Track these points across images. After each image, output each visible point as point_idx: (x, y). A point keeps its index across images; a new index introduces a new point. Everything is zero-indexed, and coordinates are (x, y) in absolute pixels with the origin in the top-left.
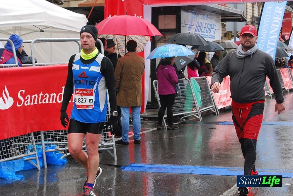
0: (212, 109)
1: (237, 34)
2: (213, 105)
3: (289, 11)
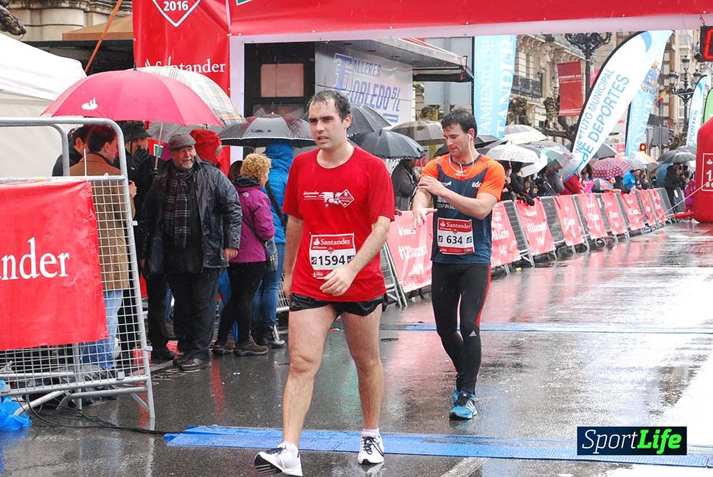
0: (390, 293)
2: (392, 283)
3: (577, 58)
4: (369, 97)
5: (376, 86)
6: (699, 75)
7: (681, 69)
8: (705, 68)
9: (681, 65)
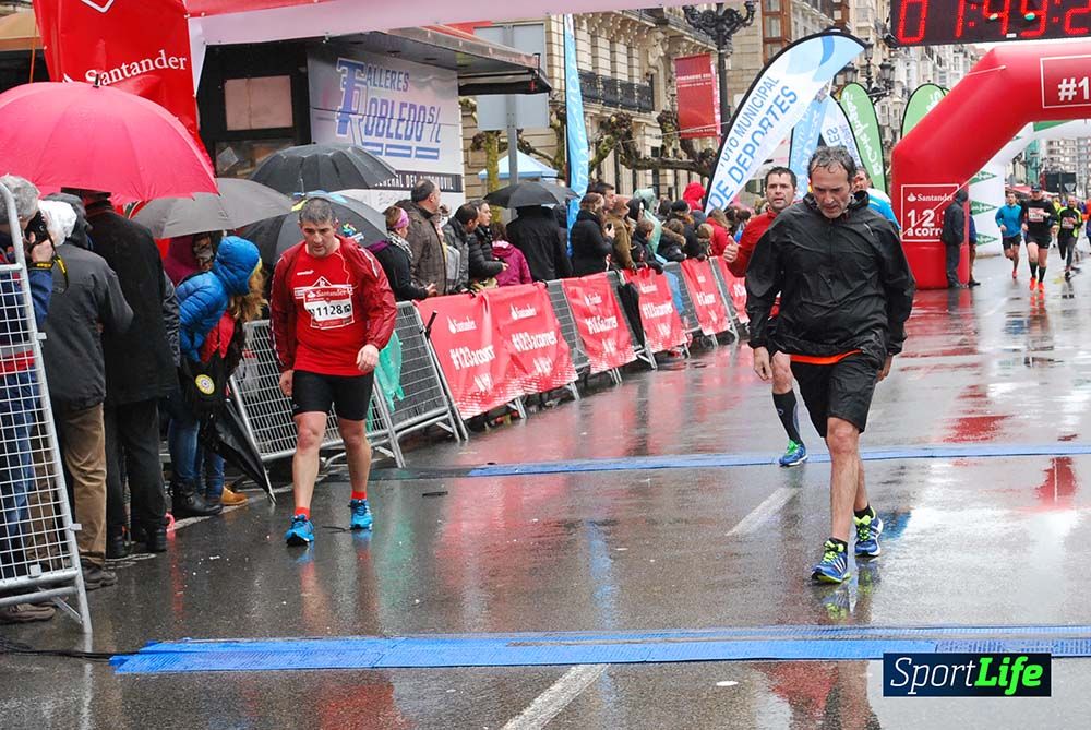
0: (442, 421)
1: (520, 141)
2: (443, 405)
3: (703, 48)
4: (394, 123)
5: (403, 105)
6: (888, 67)
8: (897, 56)
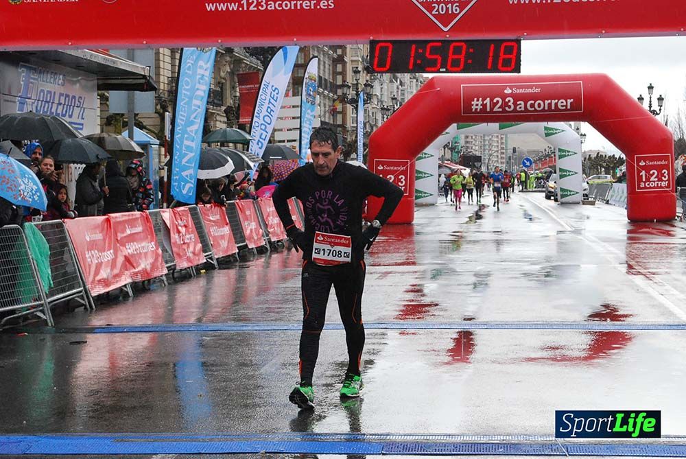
0: (78, 297)
1: (136, 121)
2: (80, 287)
3: (255, 68)
4: (55, 106)
5: (61, 95)
6: (369, 85)
7: (353, 81)
8: (375, 79)
9: (353, 76)
